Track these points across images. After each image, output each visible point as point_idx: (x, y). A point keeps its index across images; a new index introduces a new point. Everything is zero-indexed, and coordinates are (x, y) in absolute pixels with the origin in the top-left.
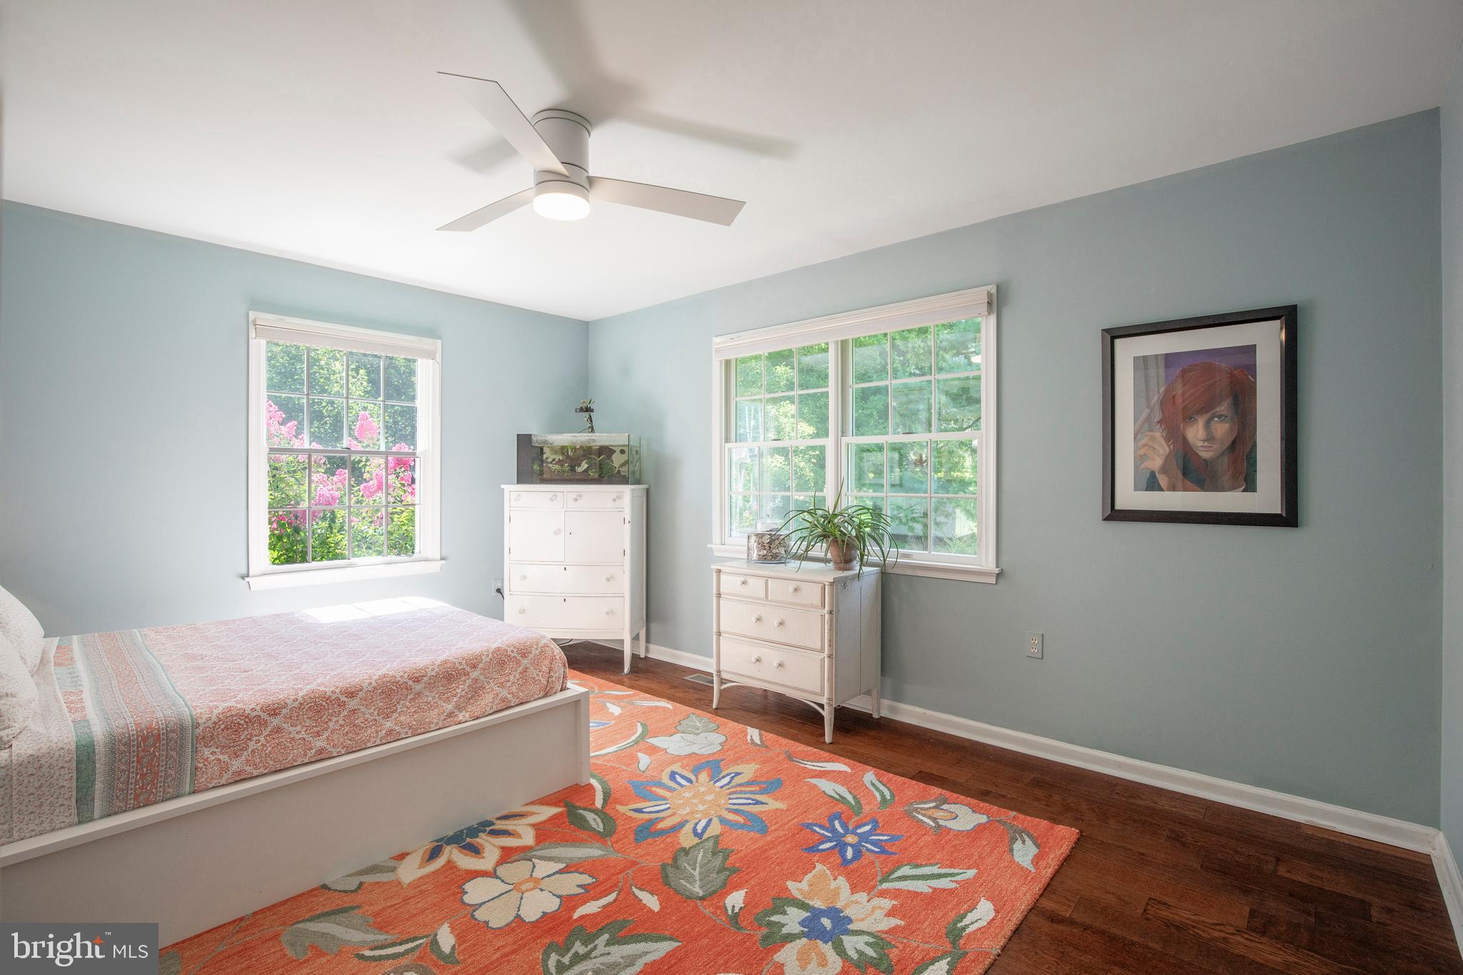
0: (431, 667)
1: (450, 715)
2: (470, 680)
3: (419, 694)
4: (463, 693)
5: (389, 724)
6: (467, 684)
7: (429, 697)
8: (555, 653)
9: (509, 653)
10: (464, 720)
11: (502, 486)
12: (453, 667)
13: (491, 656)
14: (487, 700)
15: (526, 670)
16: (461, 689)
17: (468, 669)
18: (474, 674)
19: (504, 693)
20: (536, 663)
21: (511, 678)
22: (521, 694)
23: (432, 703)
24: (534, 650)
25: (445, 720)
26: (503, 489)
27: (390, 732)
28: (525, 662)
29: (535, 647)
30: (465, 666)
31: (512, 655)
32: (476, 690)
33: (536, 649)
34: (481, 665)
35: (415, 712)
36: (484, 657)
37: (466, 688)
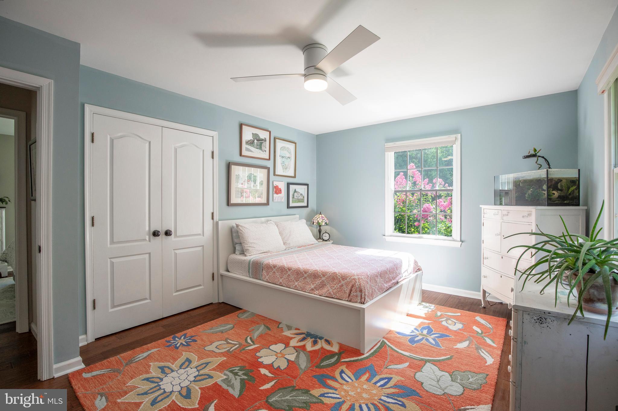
0: (311, 270)
1: (312, 290)
2: (321, 280)
3: (305, 278)
4: (318, 284)
5: (296, 284)
6: (320, 281)
7: (308, 280)
8: (356, 284)
9: (338, 276)
10: (316, 294)
11: (481, 206)
12: (317, 273)
13: (331, 274)
14: (324, 291)
15: (342, 286)
16: (318, 282)
17: (322, 276)
18: (323, 279)
19: (331, 291)
20: (347, 284)
21: (335, 286)
22: (338, 295)
23: (309, 283)
24: (348, 279)
25: (310, 290)
26: (481, 207)
27: (296, 286)
28: (343, 282)
29: (349, 278)
30: (321, 274)
31: (339, 277)
32: (323, 285)
33: (349, 279)
34: (326, 276)
35: (303, 283)
36: (328, 274)
37: (319, 282)
